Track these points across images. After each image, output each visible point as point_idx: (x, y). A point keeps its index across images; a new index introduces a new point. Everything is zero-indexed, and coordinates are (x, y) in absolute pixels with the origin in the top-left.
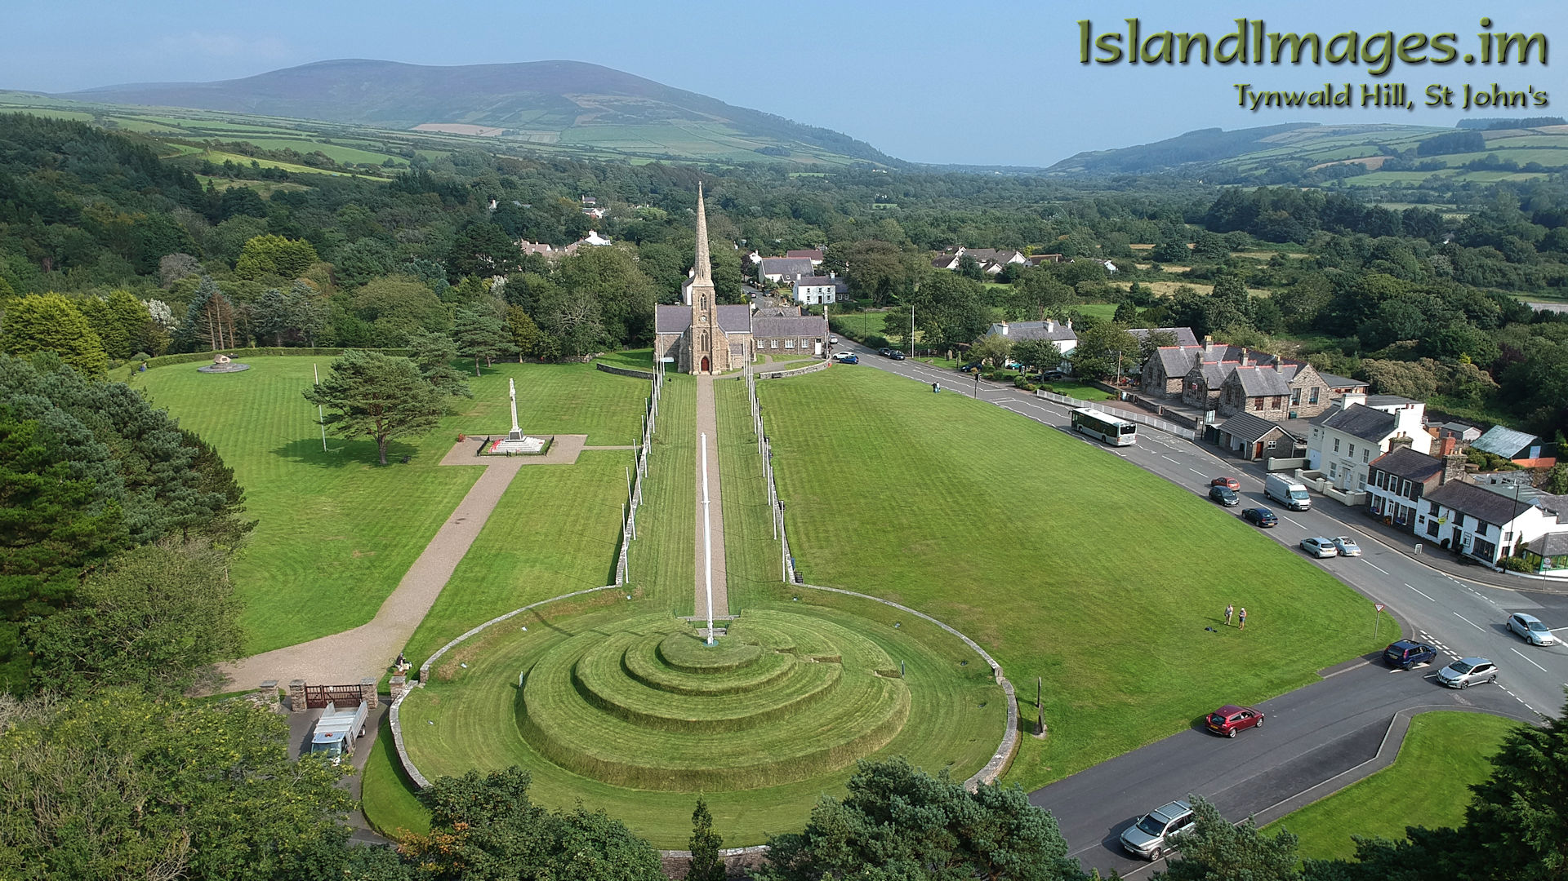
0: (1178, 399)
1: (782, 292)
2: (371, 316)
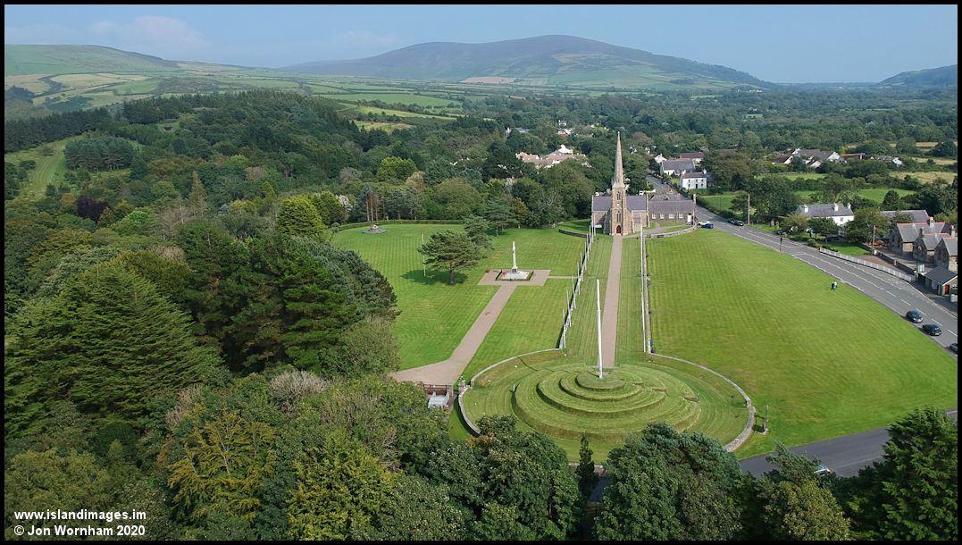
0: (908, 256)
1: (673, 181)
2: (444, 202)
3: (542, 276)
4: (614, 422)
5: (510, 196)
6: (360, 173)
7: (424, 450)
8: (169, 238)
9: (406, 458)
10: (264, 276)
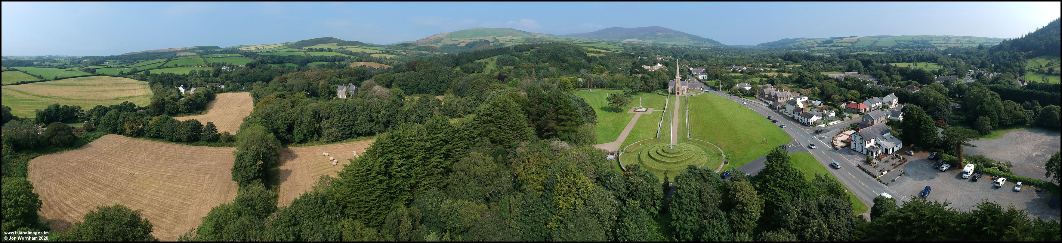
0: (767, 99)
1: (696, 76)
2: (616, 82)
3: (651, 110)
4: (677, 166)
5: (640, 81)
6: (587, 71)
7: (605, 176)
8: (523, 89)
9: (598, 179)
10: (552, 105)
